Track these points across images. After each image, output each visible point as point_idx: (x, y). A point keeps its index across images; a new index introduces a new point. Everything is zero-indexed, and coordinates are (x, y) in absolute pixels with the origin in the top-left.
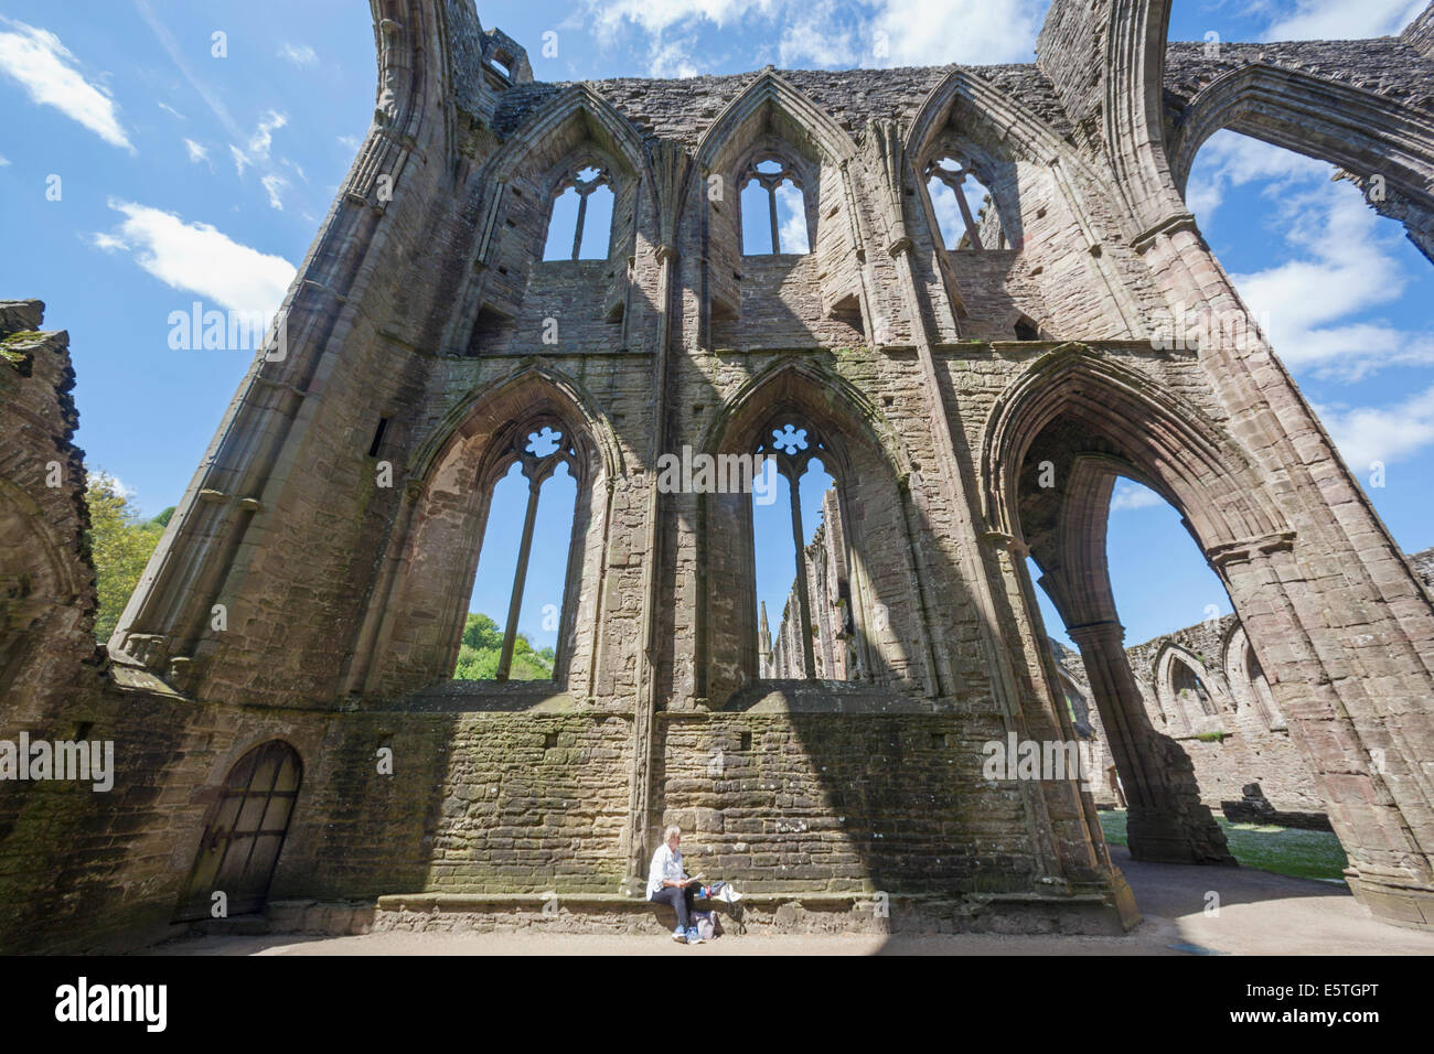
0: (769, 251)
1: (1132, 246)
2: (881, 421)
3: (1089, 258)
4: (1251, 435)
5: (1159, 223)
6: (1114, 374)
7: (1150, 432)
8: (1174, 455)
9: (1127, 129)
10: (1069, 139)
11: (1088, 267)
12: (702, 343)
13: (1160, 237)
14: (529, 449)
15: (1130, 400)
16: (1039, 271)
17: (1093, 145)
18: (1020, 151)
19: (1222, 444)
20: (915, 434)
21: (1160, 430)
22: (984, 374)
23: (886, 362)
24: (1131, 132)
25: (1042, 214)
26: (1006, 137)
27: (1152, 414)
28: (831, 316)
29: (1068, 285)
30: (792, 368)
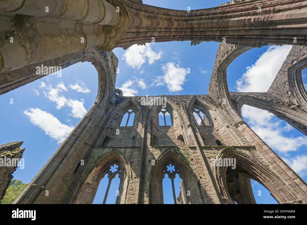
0: (164, 125)
1: (235, 126)
2: (191, 165)
3: (227, 128)
4: (276, 170)
5: (238, 122)
6: (240, 154)
7: (253, 169)
8: (261, 175)
9: (227, 106)
10: (217, 107)
11: (227, 130)
12: (151, 145)
13: (239, 125)
14: (110, 170)
15: (245, 160)
16: (218, 130)
17: (222, 108)
18: (209, 108)
19: (270, 172)
20: (199, 168)
21: (255, 168)
22: (212, 153)
23: (190, 150)
24: (228, 106)
25: (216, 119)
26: (206, 106)
27: (251, 164)
28: (178, 139)
29: (224, 133)
30: (170, 151)
